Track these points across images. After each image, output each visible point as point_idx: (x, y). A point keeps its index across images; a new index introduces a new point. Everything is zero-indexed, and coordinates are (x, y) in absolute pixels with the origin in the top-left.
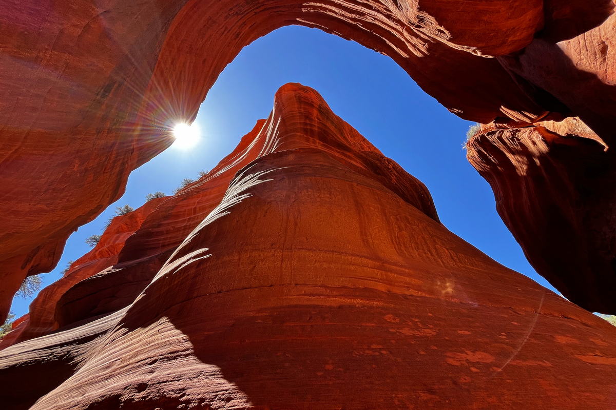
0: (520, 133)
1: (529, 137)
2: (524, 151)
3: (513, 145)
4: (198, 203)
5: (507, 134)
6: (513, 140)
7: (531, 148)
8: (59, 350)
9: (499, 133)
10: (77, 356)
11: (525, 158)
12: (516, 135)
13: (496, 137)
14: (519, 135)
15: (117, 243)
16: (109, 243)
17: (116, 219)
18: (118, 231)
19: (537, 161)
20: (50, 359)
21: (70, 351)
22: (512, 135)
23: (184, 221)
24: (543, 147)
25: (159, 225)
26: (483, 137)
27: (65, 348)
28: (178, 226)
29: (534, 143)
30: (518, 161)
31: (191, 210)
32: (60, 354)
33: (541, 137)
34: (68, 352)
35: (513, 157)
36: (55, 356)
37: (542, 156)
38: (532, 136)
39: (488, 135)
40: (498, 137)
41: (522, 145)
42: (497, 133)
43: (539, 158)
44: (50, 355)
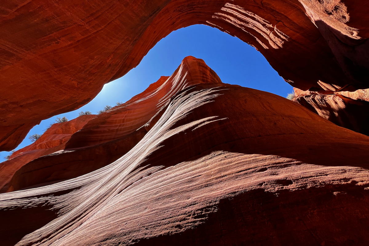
0: (327, 97)
1: (333, 100)
2: (328, 107)
3: (321, 104)
4: (125, 116)
5: (318, 97)
6: (321, 100)
7: (333, 106)
8: (37, 200)
9: (313, 96)
10: (55, 204)
11: (328, 112)
12: (324, 98)
13: (311, 99)
14: (326, 98)
15: (54, 140)
16: (48, 140)
17: (55, 125)
18: (55, 133)
19: (336, 114)
20: (30, 206)
21: (48, 200)
22: (321, 98)
23: (116, 126)
24: (342, 105)
25: (98, 127)
26: (302, 98)
27: (43, 199)
28: (112, 128)
29: (336, 103)
30: (323, 113)
31: (121, 120)
32: (39, 203)
33: (341, 99)
34: (47, 201)
35: (320, 111)
36: (34, 204)
37: (340, 111)
38: (335, 99)
39: (305, 97)
40: (312, 99)
41: (327, 104)
42: (312, 96)
43: (338, 112)
44: (29, 203)
